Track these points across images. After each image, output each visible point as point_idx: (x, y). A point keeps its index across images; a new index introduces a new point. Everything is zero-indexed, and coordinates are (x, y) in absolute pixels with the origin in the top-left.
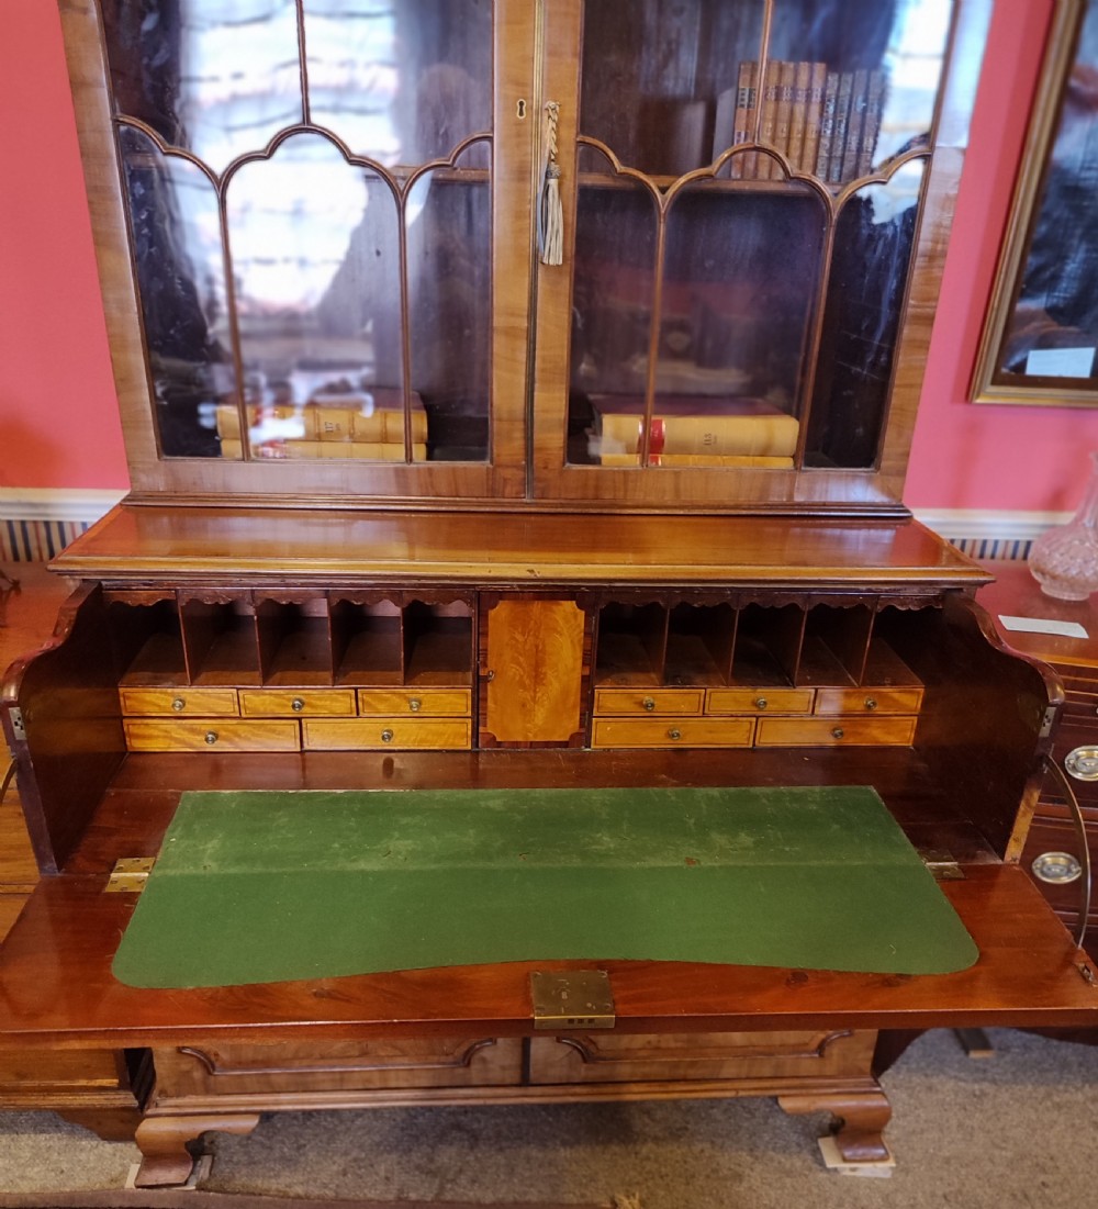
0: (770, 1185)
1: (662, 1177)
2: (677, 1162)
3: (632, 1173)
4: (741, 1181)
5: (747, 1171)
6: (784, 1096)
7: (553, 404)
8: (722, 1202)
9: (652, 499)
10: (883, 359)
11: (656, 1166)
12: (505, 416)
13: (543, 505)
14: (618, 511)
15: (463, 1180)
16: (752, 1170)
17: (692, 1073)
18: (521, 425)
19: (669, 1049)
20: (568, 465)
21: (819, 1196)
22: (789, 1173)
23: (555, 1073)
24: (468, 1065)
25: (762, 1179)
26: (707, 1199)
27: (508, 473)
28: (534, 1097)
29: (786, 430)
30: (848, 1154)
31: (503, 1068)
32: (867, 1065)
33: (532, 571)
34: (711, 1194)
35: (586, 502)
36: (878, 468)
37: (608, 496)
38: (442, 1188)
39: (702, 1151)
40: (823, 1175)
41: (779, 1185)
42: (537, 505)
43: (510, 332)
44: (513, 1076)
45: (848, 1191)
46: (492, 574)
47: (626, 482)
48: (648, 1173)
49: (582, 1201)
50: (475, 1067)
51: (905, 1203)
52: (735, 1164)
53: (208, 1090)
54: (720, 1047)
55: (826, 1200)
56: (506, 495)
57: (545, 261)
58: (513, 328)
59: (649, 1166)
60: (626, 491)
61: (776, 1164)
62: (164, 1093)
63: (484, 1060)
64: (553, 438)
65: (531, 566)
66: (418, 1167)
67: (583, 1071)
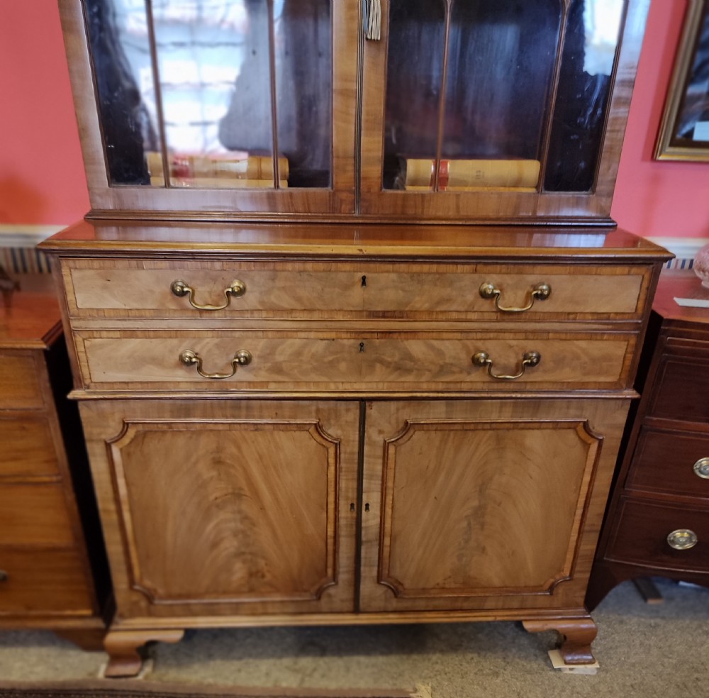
0: (517, 679)
1: (446, 674)
2: (456, 665)
3: (426, 671)
4: (497, 677)
5: (502, 670)
6: (526, 620)
7: (373, 146)
8: (485, 689)
9: (440, 214)
10: (599, 112)
11: (442, 667)
12: (341, 154)
13: (367, 218)
14: (418, 222)
15: (317, 675)
16: (505, 670)
17: (466, 605)
18: (352, 161)
19: (450, 589)
20: (384, 190)
21: (549, 685)
22: (529, 672)
23: (379, 604)
24: (319, 598)
25: (511, 675)
26: (475, 687)
27: (344, 196)
28: (363, 620)
29: (531, 169)
30: (569, 658)
31: (342, 601)
32: (581, 600)
33: (361, 250)
34: (478, 684)
35: (396, 216)
36: (594, 192)
37: (411, 212)
38: (302, 681)
39: (472, 658)
40: (552, 673)
41: (522, 679)
42: (363, 218)
43: (345, 93)
44: (349, 606)
45: (568, 682)
46: (334, 252)
47: (423, 201)
48: (437, 671)
49: (395, 688)
50: (324, 600)
51: (606, 690)
52: (494, 666)
53: (150, 614)
54: (485, 588)
55: (554, 688)
56: (342, 211)
57: (369, 37)
58: (347, 90)
59: (438, 667)
60: (423, 209)
61: (520, 666)
62: (122, 616)
63: (330, 596)
64: (373, 170)
65: (360, 247)
66: (287, 668)
67: (394, 604)
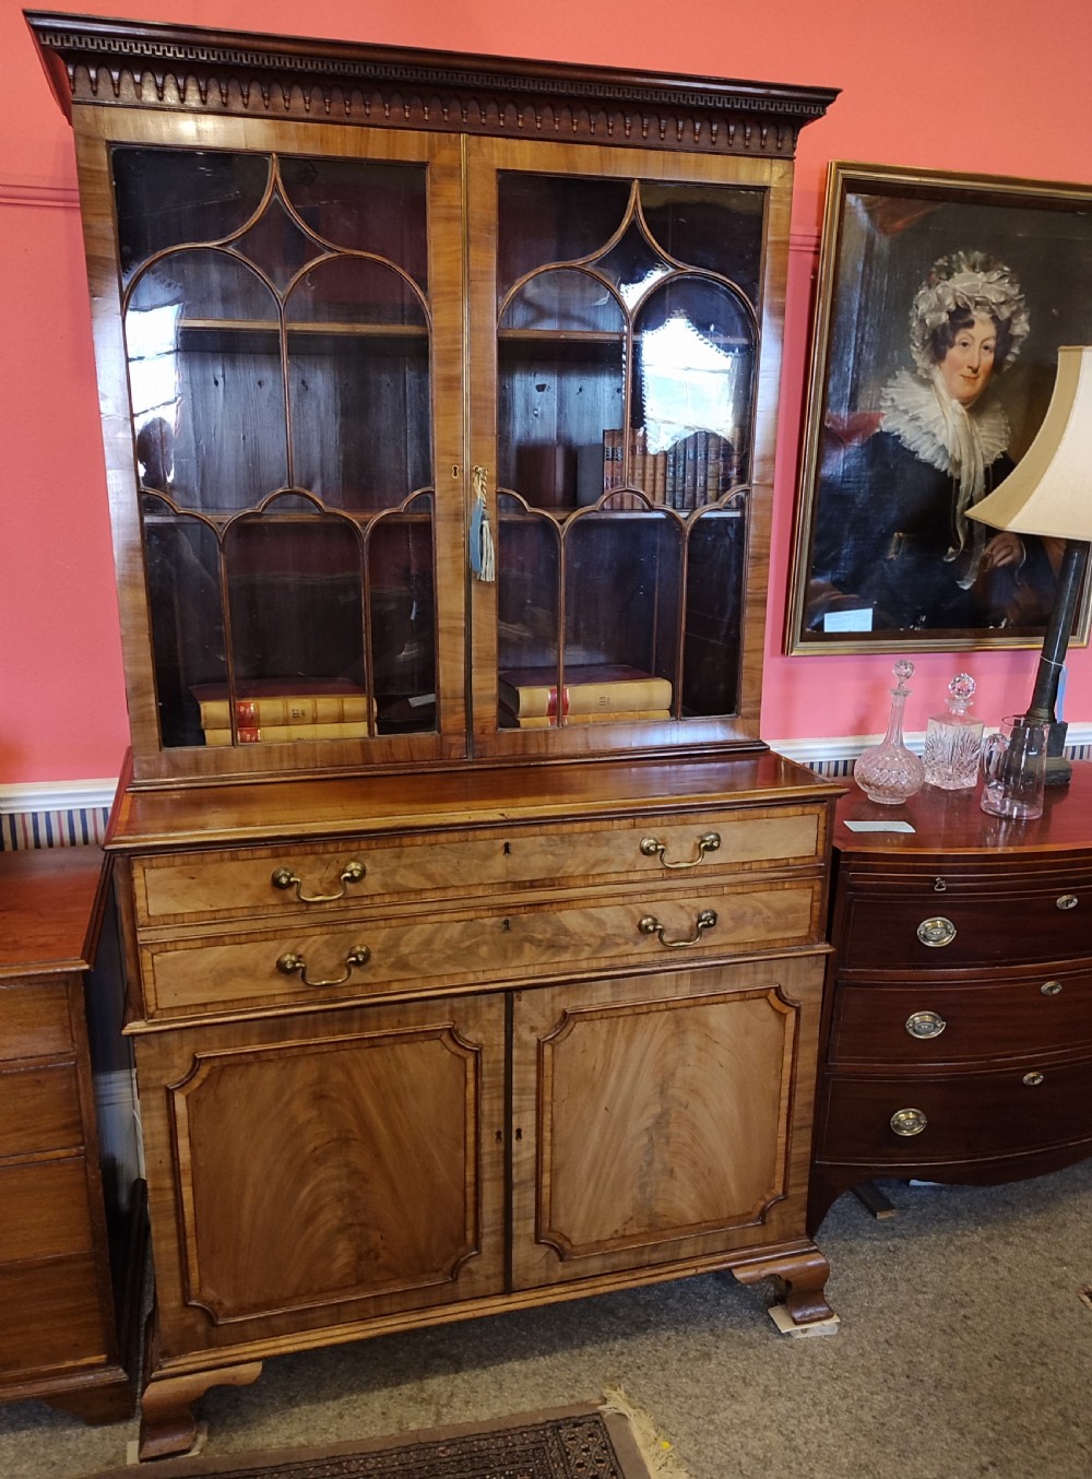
0: (736, 1358)
1: (639, 1368)
2: (649, 1352)
3: (611, 1369)
4: (710, 1359)
5: (713, 1349)
6: (736, 1267)
7: (486, 683)
8: (698, 1381)
9: (567, 751)
10: (733, 632)
11: (631, 1359)
12: (449, 694)
13: (483, 763)
14: (543, 763)
15: (457, 1402)
16: (717, 1348)
17: (655, 1257)
18: (462, 701)
19: (633, 1236)
20: (500, 729)
21: (781, 1360)
22: (750, 1345)
23: (536, 1276)
24: (455, 1280)
25: (728, 1354)
26: (684, 1380)
27: (453, 739)
28: (518, 1302)
29: (660, 691)
30: (797, 1315)
31: (488, 1277)
32: (802, 1226)
33: (503, 815)
34: (687, 1375)
35: (516, 757)
36: (738, 714)
37: (533, 751)
38: (439, 1415)
39: (669, 1338)
40: (780, 1341)
41: (744, 1357)
42: (478, 763)
43: (452, 631)
44: (497, 1284)
45: (805, 1351)
46: (472, 820)
47: (547, 739)
48: (627, 1365)
49: (573, 1401)
50: (462, 1280)
51: (855, 1353)
52: (701, 1345)
53: (211, 1344)
54: (677, 1227)
55: (788, 1363)
56: (452, 757)
57: (483, 579)
58: (454, 627)
59: (625, 1359)
60: (547, 746)
61: (736, 1339)
62: (168, 1354)
63: (470, 1272)
64: (486, 710)
65: (501, 811)
66: (410, 1398)
67: (560, 1271)
